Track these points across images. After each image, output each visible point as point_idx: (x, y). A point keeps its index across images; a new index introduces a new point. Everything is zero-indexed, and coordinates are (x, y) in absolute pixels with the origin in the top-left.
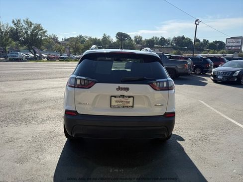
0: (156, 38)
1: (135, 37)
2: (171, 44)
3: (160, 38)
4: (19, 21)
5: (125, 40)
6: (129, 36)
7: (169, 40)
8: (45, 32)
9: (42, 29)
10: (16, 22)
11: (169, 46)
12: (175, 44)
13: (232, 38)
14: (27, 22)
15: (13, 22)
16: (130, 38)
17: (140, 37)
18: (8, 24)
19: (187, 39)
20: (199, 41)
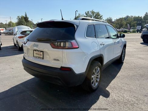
4: (88, 12)
8: (101, 16)
9: (100, 15)
10: (87, 13)
14: (92, 12)
15: (86, 13)
18: (83, 15)
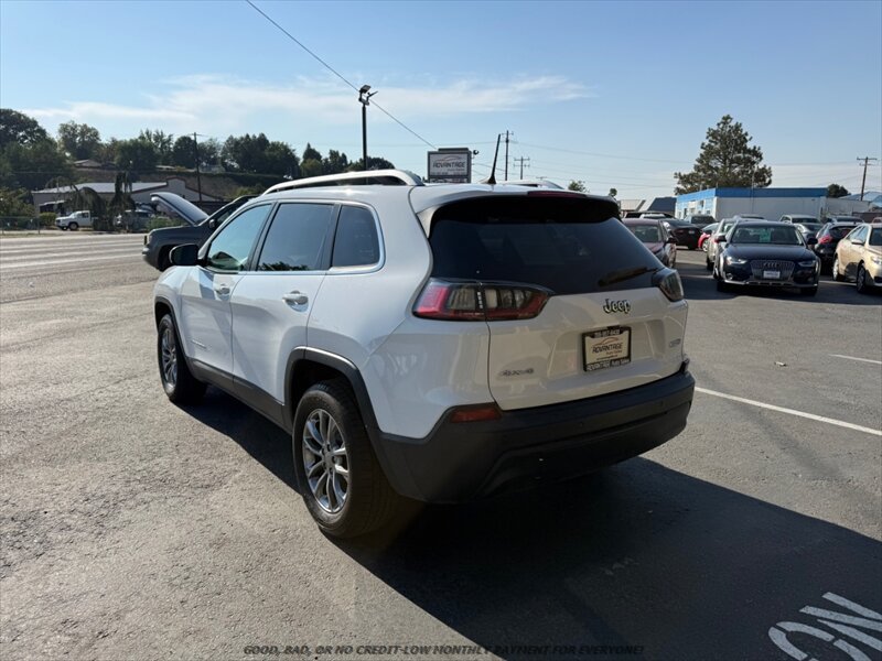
0: (159, 138)
1: (64, 129)
2: (224, 164)
3: (175, 139)
5: (14, 138)
6: (35, 123)
7: (212, 149)
11: (217, 170)
12: (236, 165)
13: (442, 151)
16: (43, 132)
17: (85, 130)
19: (276, 146)
20: (318, 156)
